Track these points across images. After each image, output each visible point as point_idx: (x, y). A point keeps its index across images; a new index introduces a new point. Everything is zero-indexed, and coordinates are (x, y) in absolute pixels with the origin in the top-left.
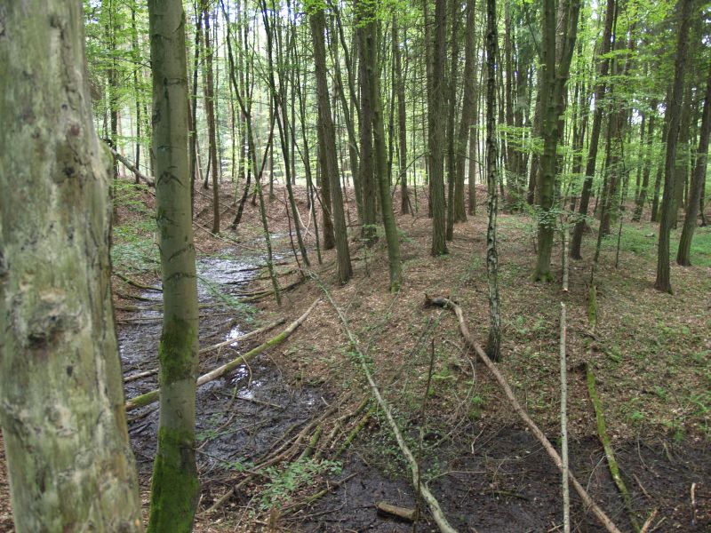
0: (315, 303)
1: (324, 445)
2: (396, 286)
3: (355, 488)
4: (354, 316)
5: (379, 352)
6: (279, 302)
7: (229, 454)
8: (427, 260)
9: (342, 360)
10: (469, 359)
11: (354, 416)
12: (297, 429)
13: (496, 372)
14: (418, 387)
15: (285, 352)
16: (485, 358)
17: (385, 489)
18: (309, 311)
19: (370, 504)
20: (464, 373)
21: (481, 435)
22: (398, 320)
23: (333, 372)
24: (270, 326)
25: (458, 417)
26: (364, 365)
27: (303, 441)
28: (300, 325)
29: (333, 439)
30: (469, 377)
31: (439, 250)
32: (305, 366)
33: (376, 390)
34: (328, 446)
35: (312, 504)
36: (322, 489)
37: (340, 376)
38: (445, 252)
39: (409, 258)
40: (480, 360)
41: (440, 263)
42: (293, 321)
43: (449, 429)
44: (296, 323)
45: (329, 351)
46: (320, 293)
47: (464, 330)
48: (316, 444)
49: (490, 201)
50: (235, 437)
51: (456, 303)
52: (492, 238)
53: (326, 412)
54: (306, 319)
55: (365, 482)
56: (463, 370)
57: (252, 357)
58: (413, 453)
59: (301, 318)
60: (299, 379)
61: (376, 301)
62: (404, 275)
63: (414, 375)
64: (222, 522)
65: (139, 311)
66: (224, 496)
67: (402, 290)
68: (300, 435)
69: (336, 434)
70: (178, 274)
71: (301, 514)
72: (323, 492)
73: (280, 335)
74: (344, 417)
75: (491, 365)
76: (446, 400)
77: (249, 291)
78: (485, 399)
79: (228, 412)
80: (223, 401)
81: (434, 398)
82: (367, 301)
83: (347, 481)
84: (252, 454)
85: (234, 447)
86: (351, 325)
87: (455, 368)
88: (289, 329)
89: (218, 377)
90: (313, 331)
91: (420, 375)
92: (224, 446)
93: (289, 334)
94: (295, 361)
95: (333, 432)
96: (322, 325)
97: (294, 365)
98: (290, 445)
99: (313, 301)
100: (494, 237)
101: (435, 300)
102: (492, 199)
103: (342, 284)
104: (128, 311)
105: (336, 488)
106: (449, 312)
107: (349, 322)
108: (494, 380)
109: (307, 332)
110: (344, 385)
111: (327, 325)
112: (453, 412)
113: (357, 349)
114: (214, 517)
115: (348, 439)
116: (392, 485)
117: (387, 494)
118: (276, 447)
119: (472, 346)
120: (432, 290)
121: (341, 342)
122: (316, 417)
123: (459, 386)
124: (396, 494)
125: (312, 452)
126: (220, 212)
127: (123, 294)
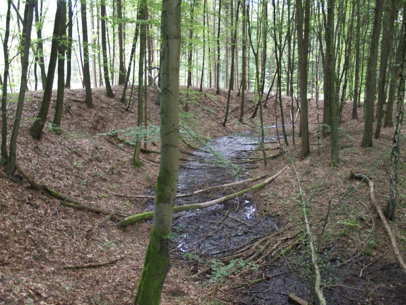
0: (285, 168)
1: (269, 252)
2: (335, 163)
3: (279, 281)
4: (305, 178)
5: (315, 202)
6: (266, 165)
7: (215, 247)
8: (357, 150)
9: (292, 203)
10: (371, 216)
11: (291, 239)
12: (256, 240)
13: (388, 227)
14: (335, 228)
15: (262, 194)
16: (383, 217)
17: (297, 286)
18: (280, 172)
19: (285, 293)
20: (367, 224)
21: (370, 266)
22: (331, 185)
23: (286, 210)
24: (257, 178)
25: (357, 251)
26: (304, 209)
27: (257, 248)
28: (273, 180)
29: (275, 250)
30: (370, 227)
31: (367, 143)
32: (270, 204)
33: (308, 225)
34: (271, 253)
35: (251, 285)
36: (259, 278)
37: (290, 214)
38: (371, 145)
39: (347, 147)
40: (379, 218)
41: (366, 152)
42: (270, 177)
43: (349, 258)
44: (271, 178)
45: (286, 198)
46: (288, 162)
47: (372, 197)
48: (263, 251)
49: (397, 115)
50: (220, 238)
51: (370, 179)
52: (397, 140)
53: (275, 233)
54: (277, 177)
55: (287, 279)
56: (367, 222)
57: (242, 194)
58: (320, 268)
59: (275, 176)
60: (265, 211)
61: (320, 172)
62: (340, 156)
63: (334, 220)
64: (199, 283)
65: (189, 161)
66: (204, 270)
67: (337, 167)
68: (256, 244)
69: (277, 248)
70: (168, 145)
71: (243, 289)
72: (260, 279)
73: (261, 184)
74: (285, 238)
75: (385, 222)
76: (352, 239)
77: (252, 156)
78: (378, 243)
79: (220, 223)
80: (219, 217)
81: (344, 236)
82: (315, 170)
83: (276, 276)
84: (227, 249)
85: (218, 244)
86: (303, 183)
87: (362, 220)
88: (266, 181)
89: (220, 203)
90: (280, 184)
91: (338, 220)
92: (213, 242)
93: (266, 184)
94: (266, 200)
95: (276, 245)
96: (286, 182)
97: (265, 202)
98: (249, 248)
99: (284, 166)
100: (398, 139)
101: (357, 175)
102: (399, 114)
103: (303, 159)
104: (184, 160)
105: (268, 279)
106: (364, 184)
108: (386, 232)
109: (276, 184)
110: (290, 219)
111: (288, 182)
112: (354, 247)
113: (303, 198)
114: (195, 280)
115: (283, 252)
116: (302, 285)
117: (297, 290)
118: (241, 248)
119: (375, 208)
120: (355, 169)
121: (294, 193)
122: (269, 235)
123: (362, 232)
124: (303, 291)
125: (260, 255)
126: (245, 110)
127: (183, 151)
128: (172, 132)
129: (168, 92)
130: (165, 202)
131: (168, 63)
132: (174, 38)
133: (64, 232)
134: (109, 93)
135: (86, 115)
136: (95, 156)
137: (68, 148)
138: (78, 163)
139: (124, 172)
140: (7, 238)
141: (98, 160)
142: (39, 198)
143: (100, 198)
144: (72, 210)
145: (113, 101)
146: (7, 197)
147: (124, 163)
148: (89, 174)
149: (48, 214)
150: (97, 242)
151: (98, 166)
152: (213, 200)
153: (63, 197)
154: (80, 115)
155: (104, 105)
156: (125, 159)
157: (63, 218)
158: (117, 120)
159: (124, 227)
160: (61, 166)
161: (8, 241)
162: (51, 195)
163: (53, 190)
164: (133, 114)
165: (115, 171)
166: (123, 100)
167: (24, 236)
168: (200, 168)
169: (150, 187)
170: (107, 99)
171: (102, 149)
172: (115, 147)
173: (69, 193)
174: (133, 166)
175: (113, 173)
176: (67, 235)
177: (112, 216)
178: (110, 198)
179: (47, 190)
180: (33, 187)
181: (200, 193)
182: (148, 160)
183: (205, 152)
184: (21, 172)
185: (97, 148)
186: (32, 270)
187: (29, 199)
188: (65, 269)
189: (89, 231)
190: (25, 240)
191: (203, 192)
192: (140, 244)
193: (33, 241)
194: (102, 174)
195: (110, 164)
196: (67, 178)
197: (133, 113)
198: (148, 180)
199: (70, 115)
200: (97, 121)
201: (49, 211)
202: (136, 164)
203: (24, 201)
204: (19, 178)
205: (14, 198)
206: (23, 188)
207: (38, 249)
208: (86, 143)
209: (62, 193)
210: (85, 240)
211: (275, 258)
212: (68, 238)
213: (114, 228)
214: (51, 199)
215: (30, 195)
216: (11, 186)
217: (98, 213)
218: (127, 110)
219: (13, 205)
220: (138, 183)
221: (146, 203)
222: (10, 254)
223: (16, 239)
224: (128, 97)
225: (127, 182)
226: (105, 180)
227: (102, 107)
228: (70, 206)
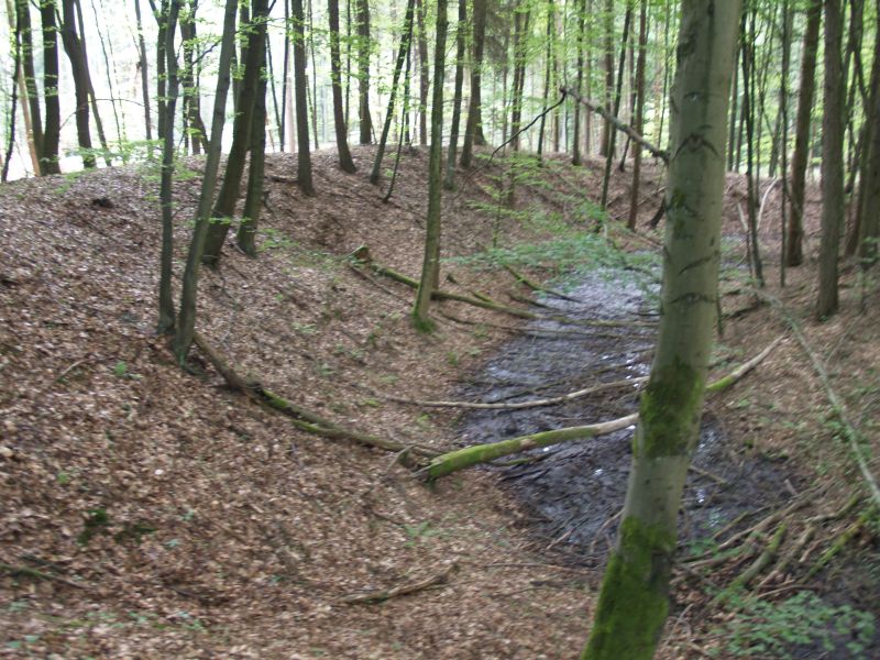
0: (776, 341)
1: (791, 553)
4: (839, 370)
6: (721, 332)
9: (817, 431)
11: (838, 519)
15: (730, 405)
18: (767, 350)
23: (803, 446)
26: (855, 447)
28: (752, 369)
29: (804, 548)
32: (759, 429)
34: (798, 556)
37: (814, 454)
42: (742, 361)
44: (746, 366)
45: (796, 414)
46: (785, 328)
48: (777, 550)
53: (793, 504)
54: (762, 362)
59: (755, 360)
60: (750, 446)
68: (754, 530)
69: (808, 541)
70: (693, 295)
73: (725, 379)
74: (820, 516)
82: (862, 351)
86: (834, 381)
88: (737, 373)
90: (773, 380)
93: (737, 380)
94: (743, 419)
95: (803, 536)
96: (786, 375)
97: (742, 424)
99: (772, 338)
103: (821, 321)
104: (522, 317)
107: (831, 377)
109: (762, 381)
110: (820, 468)
111: (794, 376)
113: (844, 418)
115: (828, 552)
121: (816, 404)
122: (777, 508)
125: (773, 561)
126: (640, 201)
127: (515, 296)
128: (707, 259)
129: (705, 148)
133: (318, 501)
134: (345, 160)
135: (301, 210)
136: (333, 307)
137: (276, 288)
138: (302, 323)
139: (398, 344)
140: (208, 525)
141: (340, 315)
142: (249, 414)
143: (362, 408)
144: (319, 443)
145: (355, 182)
146: (187, 414)
147: (395, 322)
148: (329, 350)
149: (276, 454)
150: (389, 523)
151: (344, 333)
152: (623, 416)
153: (295, 410)
154: (289, 212)
155: (336, 190)
156: (397, 315)
157: (308, 463)
158: (367, 223)
159: (433, 481)
160: (271, 332)
161: (211, 533)
162: (271, 405)
163: (269, 392)
164: (398, 211)
165: (379, 343)
166: (375, 179)
167: (242, 518)
168: (565, 337)
169: (460, 381)
170: (341, 177)
171: (344, 290)
172: (369, 285)
173: (302, 399)
174: (414, 331)
175: (376, 348)
176: (327, 510)
177: (405, 454)
178: (380, 407)
179: (263, 394)
180: (233, 387)
181: (582, 397)
182: (444, 316)
183: (564, 298)
184: (204, 350)
185: (334, 288)
186: (286, 616)
187: (229, 417)
188: (351, 604)
189: (366, 494)
190: (245, 529)
191: (588, 395)
192: (477, 525)
193: (263, 529)
194: (357, 353)
195: (366, 325)
196: (290, 362)
197: (399, 207)
198: (454, 364)
199: (270, 211)
200: (325, 227)
201: (276, 446)
202: (422, 326)
203: (220, 423)
204: (198, 364)
205: (200, 418)
206: (213, 390)
207: (278, 551)
208: (312, 276)
209: (290, 398)
210: (365, 519)
211: (812, 570)
212: (330, 516)
213: (412, 484)
214: (273, 414)
215: (230, 408)
216: (188, 385)
217: (369, 446)
218: (385, 201)
219: (200, 435)
220: (433, 371)
221: (459, 420)
222: (224, 569)
223: (226, 526)
224: (388, 173)
225: (409, 368)
226: (361, 364)
227: (333, 195)
228: (313, 432)
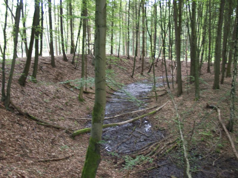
0: (168, 102)
1: (159, 151)
2: (198, 99)
3: (165, 168)
4: (180, 108)
5: (186, 122)
6: (157, 100)
7: (127, 148)
8: (210, 91)
9: (173, 123)
10: (219, 130)
12: (151, 144)
13: (229, 136)
14: (198, 137)
15: (155, 117)
16: (226, 130)
17: (176, 171)
18: (165, 104)
19: (168, 175)
20: (217, 135)
21: (219, 159)
22: (195, 111)
23: (169, 126)
24: (151, 108)
25: (211, 151)
26: (179, 126)
27: (152, 149)
28: (161, 108)
29: (162, 150)
30: (218, 136)
31: (216, 87)
32: (160, 123)
33: (182, 135)
35: (149, 171)
36: (153, 166)
37: (171, 128)
38: (218, 88)
39: (204, 89)
40: (224, 130)
41: (215, 92)
42: (159, 107)
43: (206, 154)
44: (160, 108)
45: (169, 119)
46: (170, 98)
47: (220, 118)
48: (155, 151)
49: (234, 70)
50: (130, 143)
51: (218, 107)
52: (233, 85)
53: (163, 140)
54: (163, 107)
55: (170, 167)
56: (217, 133)
57: (143, 117)
58: (189, 160)
59: (162, 106)
60: (157, 127)
61: (189, 104)
62: (201, 95)
63: (197, 132)
64: (118, 170)
65: (111, 98)
66: (121, 162)
67: (199, 101)
68: (151, 146)
69: (164, 148)
71: (144, 173)
72: (154, 167)
73: (154, 111)
74: (168, 143)
75: (227, 133)
76: (208, 143)
77: (148, 95)
78: (223, 145)
79: (130, 134)
80: (130, 131)
81: (203, 142)
82: (186, 103)
83: (163, 165)
84: (134, 150)
85: (129, 146)
86: (178, 111)
87: (214, 132)
88: (157, 109)
89: (130, 123)
90: (165, 111)
91: (199, 132)
92: (126, 145)
93: (157, 111)
94: (157, 121)
95: (163, 147)
96: (169, 110)
98: (147, 149)
99: (168, 100)
100: (234, 84)
101: (210, 105)
102: (235, 69)
103: (178, 96)
104: (109, 97)
105: (159, 167)
106: (215, 111)
107: (178, 110)
108: (228, 139)
109: (163, 111)
110: (171, 132)
111: (170, 110)
112: (209, 148)
113: (179, 119)
114: (116, 168)
115: (167, 151)
116: (179, 170)
117: (176, 173)
118: (143, 149)
119: (222, 125)
120: (209, 102)
121: (173, 116)
122: (159, 141)
123: (214, 139)
124: (179, 174)
125: (154, 153)
126: (144, 68)
127: (108, 92)
128: (101, 81)
129: (99, 58)
130: (98, 122)
131: (99, 41)
132: (103, 27)
133: (39, 140)
134: (65, 58)
135: (51, 71)
136: (56, 96)
137: (41, 91)
138: (47, 99)
139: (74, 104)
140: (5, 143)
141: (58, 97)
142: (24, 120)
143: (59, 120)
144: (43, 127)
145: (67, 64)
146: (5, 120)
147: (74, 99)
148: (53, 106)
149: (29, 129)
150: (58, 146)
151: (58, 102)
152: (126, 121)
153: (38, 120)
154: (48, 72)
155: (62, 66)
156: (74, 97)
157: (38, 132)
158: (70, 74)
159: (73, 137)
160: (37, 101)
161: (5, 145)
162: (31, 118)
163: (32, 115)
164: (79, 71)
165: (68, 104)
166: (73, 63)
167: (15, 142)
168: (118, 102)
169: (89, 113)
170: (64, 62)
171: (60, 91)
172: (68, 90)
173: (42, 117)
174: (79, 101)
175: (67, 105)
176: (40, 142)
177: (67, 130)
178: (65, 120)
179: (29, 116)
180: (21, 114)
181: (118, 117)
182: (88, 97)
183: (121, 93)
184: (13, 105)
185: (58, 91)
186: (19, 162)
187: (18, 121)
188: (39, 162)
189: (53, 139)
190: (15, 145)
191: (120, 116)
192: (83, 147)
193: (20, 145)
194: (61, 106)
195: (65, 100)
196: (40, 109)
197: (79, 70)
198: (88, 109)
199: (42, 71)
200: (58, 75)
201: (29, 127)
202: (81, 100)
203: (15, 122)
204: (12, 109)
205: (9, 121)
206: (15, 114)
207: (23, 150)
208: (51, 88)
209: (38, 117)
210: (51, 144)
211: (163, 155)
212: (41, 143)
213: (68, 137)
214: (31, 120)
215: (18, 119)
216: (7, 113)
217: (58, 129)
218: (75, 68)
219: (8, 124)
220: (82, 111)
221: (86, 123)
222: (7, 153)
223: (10, 144)
224: (76, 61)
225: (76, 110)
226: (62, 109)
227: (61, 67)
228: (42, 125)
